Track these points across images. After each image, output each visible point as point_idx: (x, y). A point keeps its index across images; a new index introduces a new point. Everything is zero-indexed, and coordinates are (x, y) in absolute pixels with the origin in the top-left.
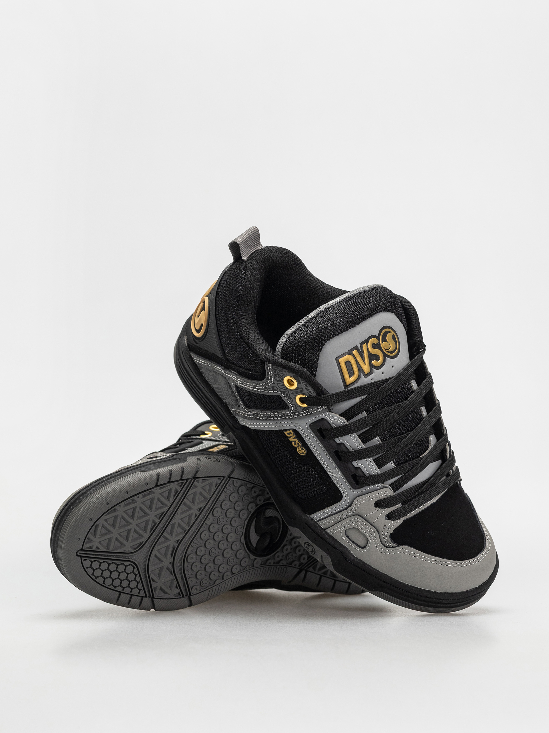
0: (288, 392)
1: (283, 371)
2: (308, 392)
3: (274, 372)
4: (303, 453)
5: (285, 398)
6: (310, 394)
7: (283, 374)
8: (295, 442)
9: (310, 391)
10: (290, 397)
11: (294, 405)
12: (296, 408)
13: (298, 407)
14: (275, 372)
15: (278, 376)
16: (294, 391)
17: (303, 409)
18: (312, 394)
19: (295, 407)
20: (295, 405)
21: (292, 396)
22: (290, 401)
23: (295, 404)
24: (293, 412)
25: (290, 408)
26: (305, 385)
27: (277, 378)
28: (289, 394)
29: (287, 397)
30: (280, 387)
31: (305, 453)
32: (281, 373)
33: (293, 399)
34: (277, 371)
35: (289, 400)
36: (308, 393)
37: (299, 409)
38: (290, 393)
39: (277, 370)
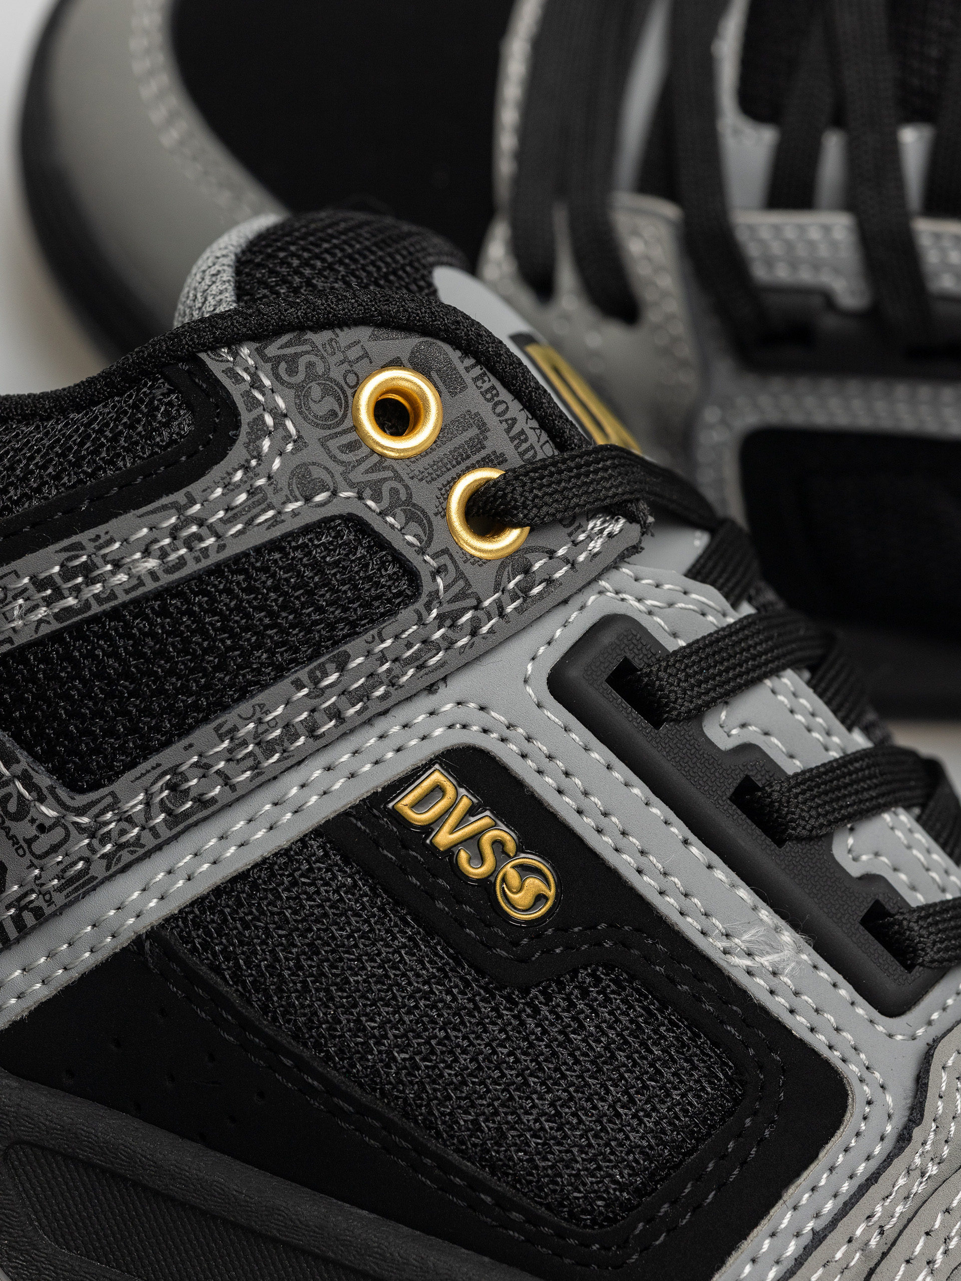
0: (398, 477)
1: (343, 345)
2: (512, 439)
3: (286, 377)
4: (540, 898)
5: (390, 519)
6: (525, 446)
7: (346, 366)
8: (474, 840)
9: (522, 432)
10: (414, 505)
11: (445, 559)
12: (461, 575)
13: (467, 569)
14: (292, 371)
15: (316, 391)
16: (428, 460)
17: (499, 573)
18: (532, 447)
19: (451, 567)
20: (451, 557)
21: (424, 496)
22: (421, 533)
23: (446, 551)
24: (447, 608)
25: (427, 588)
26: (489, 395)
27: (312, 404)
28: (407, 487)
29: (398, 511)
30: (344, 457)
31: (551, 893)
32: (332, 360)
33: (431, 514)
34: (302, 362)
35: (414, 526)
36: (517, 447)
37: (480, 580)
38: (410, 483)
39: (297, 355)
